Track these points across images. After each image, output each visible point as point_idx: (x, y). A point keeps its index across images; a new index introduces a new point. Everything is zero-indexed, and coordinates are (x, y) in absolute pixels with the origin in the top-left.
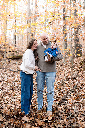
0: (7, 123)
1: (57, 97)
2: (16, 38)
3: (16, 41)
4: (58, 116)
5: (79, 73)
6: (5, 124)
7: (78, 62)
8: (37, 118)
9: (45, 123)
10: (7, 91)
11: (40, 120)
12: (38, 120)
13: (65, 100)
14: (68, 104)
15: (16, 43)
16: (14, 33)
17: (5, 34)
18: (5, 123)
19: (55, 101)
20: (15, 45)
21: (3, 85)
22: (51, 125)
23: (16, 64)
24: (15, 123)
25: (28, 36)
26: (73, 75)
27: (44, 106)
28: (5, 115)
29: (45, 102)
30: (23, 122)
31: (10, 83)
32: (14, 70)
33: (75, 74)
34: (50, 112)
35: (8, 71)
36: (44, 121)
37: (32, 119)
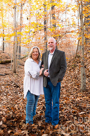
3: (4, 48)
16: (2, 41)
23: (4, 68)
25: (14, 44)
32: (2, 73)
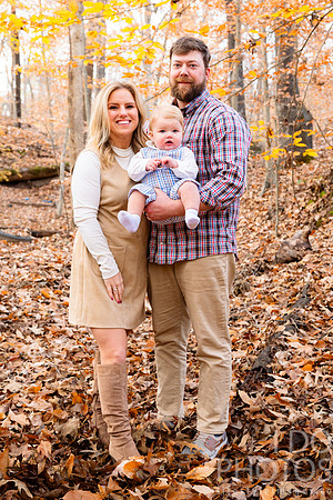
3: (18, 106)
7: (301, 186)
16: (9, 68)
23: (23, 204)
26: (286, 248)
33: (293, 243)
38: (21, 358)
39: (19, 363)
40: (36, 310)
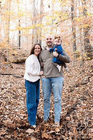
0: (9, 137)
1: (65, 106)
2: (20, 40)
3: (20, 43)
4: (66, 127)
5: (90, 78)
6: (7, 138)
7: (89, 66)
8: (43, 130)
9: (52, 135)
10: (10, 100)
11: (46, 132)
12: (44, 132)
13: (74, 109)
14: (78, 114)
15: (20, 45)
16: (18, 34)
17: (8, 35)
18: (7, 136)
19: (63, 110)
20: (19, 47)
21: (5, 93)
22: (58, 138)
23: (20, 68)
24: (18, 137)
25: (33, 38)
26: (83, 81)
27: (51, 116)
28: (8, 127)
29: (52, 111)
30: (28, 135)
31: (14, 91)
32: (18, 75)
33: (85, 80)
34: (57, 122)
35: (11, 76)
36: (51, 134)
37: (38, 132)
38: (19, 105)
39: (18, 106)
40: (22, 94)
